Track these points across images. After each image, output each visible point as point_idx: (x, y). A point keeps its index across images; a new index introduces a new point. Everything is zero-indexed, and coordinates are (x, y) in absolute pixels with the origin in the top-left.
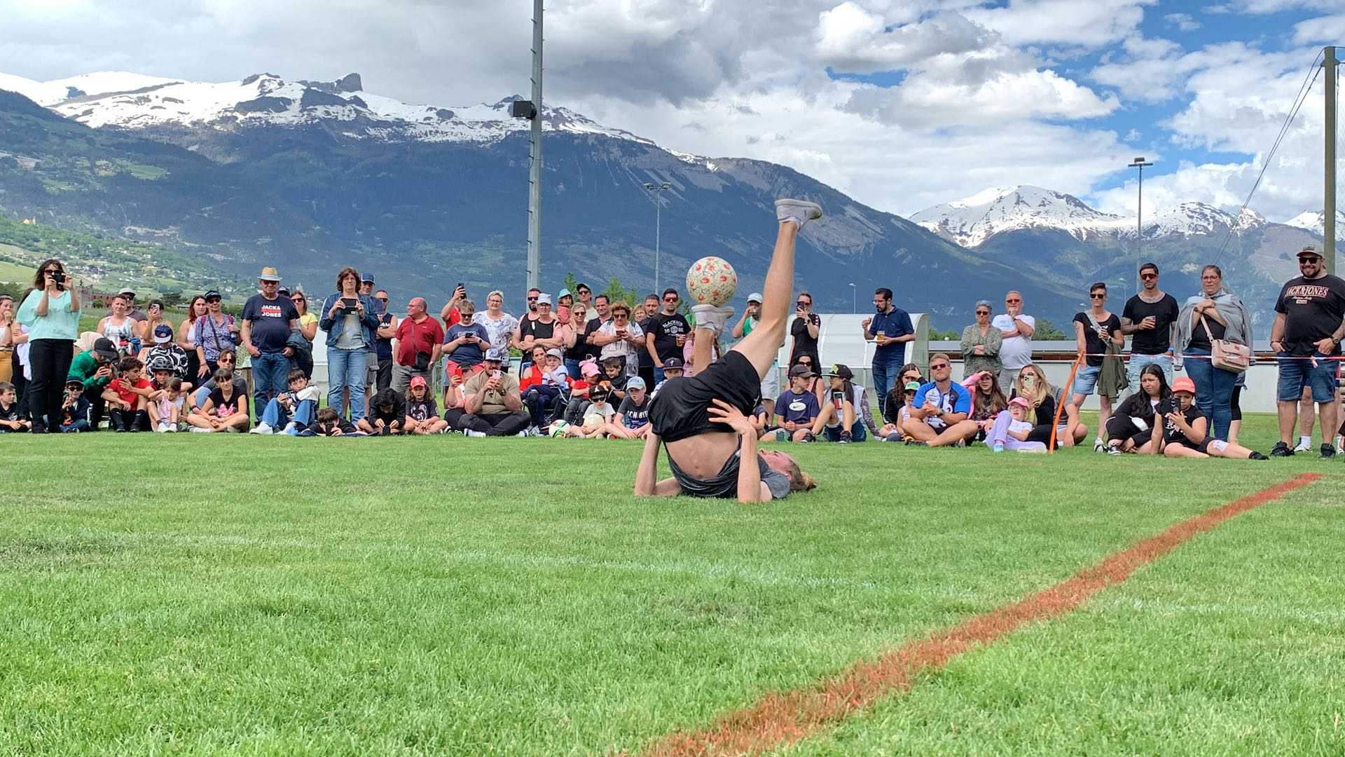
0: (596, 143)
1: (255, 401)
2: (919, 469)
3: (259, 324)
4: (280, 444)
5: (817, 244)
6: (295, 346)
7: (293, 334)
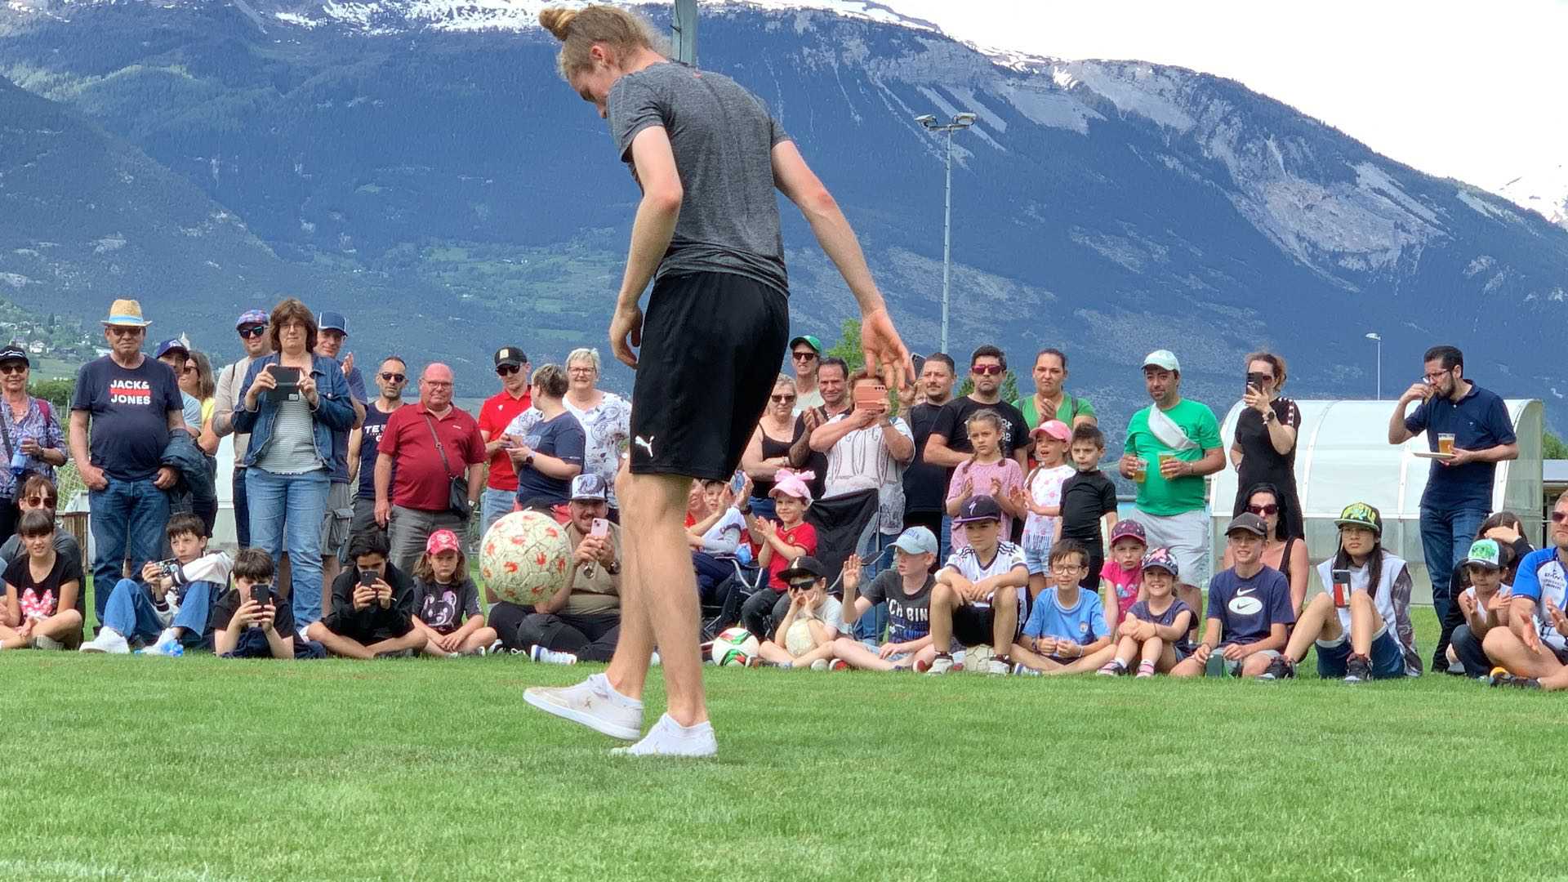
0: (813, 28)
1: (95, 581)
2: (1522, 738)
3: (106, 419)
4: (148, 674)
5: (1297, 247)
6: (180, 467)
7: (174, 441)
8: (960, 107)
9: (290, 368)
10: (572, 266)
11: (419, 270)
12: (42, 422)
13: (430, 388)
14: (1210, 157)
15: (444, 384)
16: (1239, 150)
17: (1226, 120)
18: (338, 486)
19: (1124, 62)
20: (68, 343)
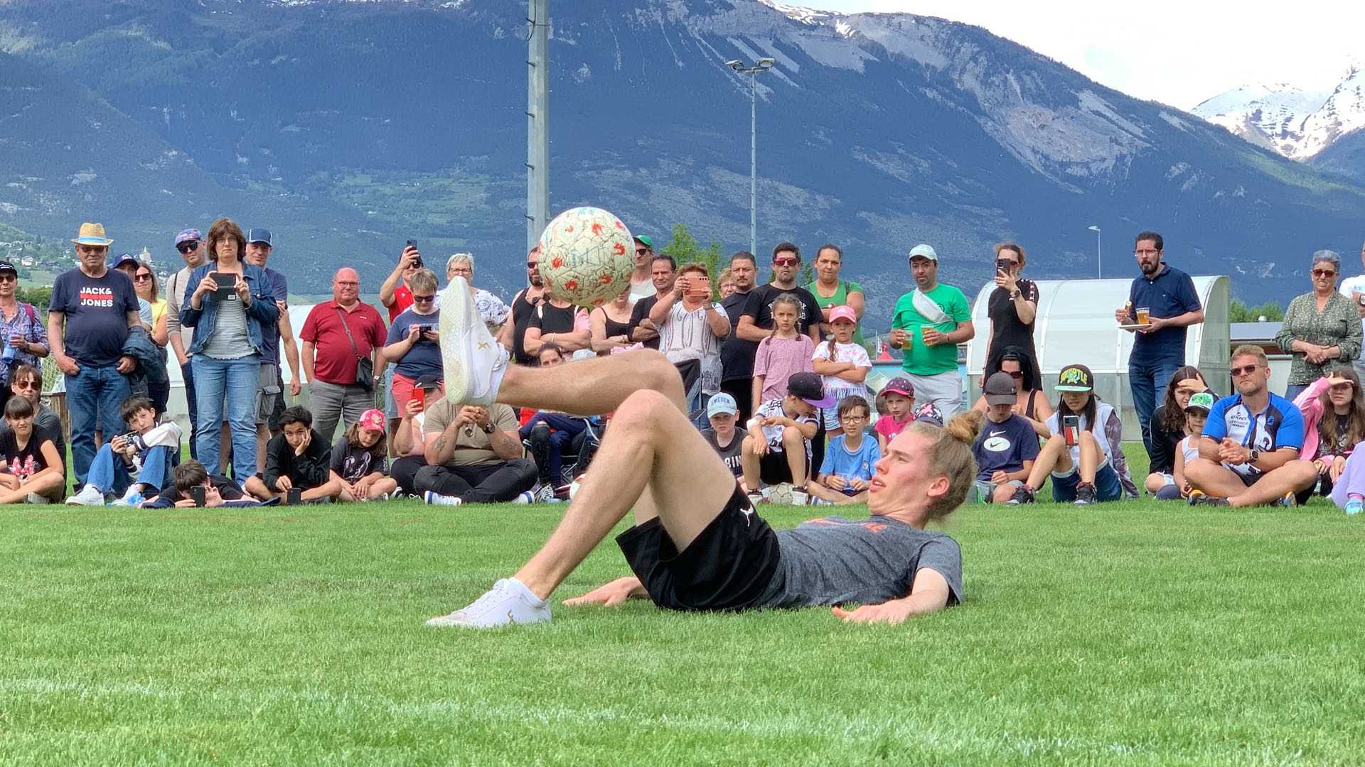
1: (73, 449)
2: (1214, 546)
3: (76, 320)
4: (116, 522)
5: (1032, 159)
6: (138, 355)
7: (133, 335)
8: (762, 53)
9: (228, 274)
10: (455, 186)
11: (333, 193)
12: (28, 322)
13: (341, 287)
14: (962, 89)
15: (352, 283)
16: (985, 83)
17: (974, 59)
18: (266, 366)
19: (892, 14)
20: (52, 257)
